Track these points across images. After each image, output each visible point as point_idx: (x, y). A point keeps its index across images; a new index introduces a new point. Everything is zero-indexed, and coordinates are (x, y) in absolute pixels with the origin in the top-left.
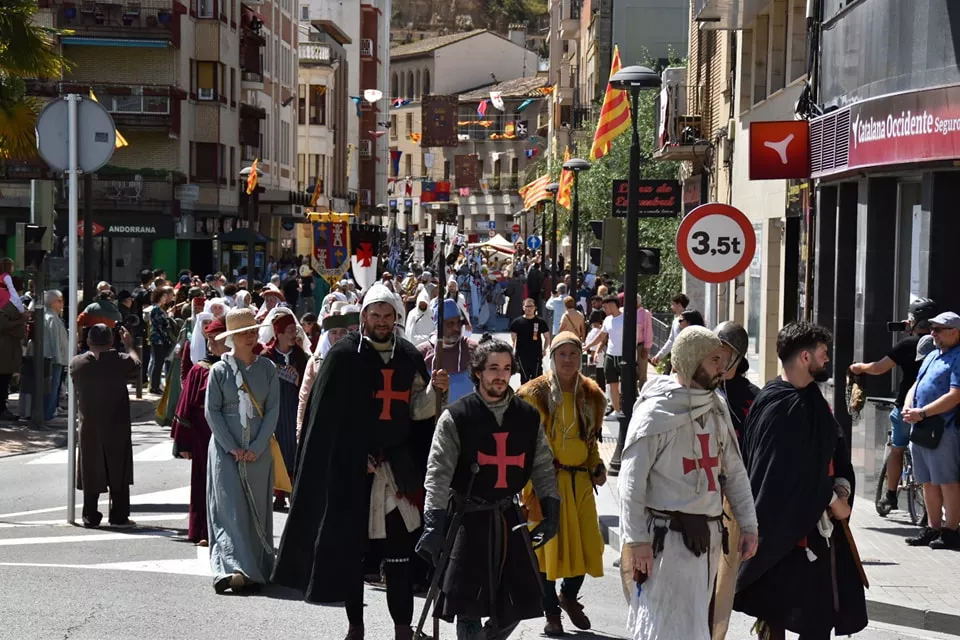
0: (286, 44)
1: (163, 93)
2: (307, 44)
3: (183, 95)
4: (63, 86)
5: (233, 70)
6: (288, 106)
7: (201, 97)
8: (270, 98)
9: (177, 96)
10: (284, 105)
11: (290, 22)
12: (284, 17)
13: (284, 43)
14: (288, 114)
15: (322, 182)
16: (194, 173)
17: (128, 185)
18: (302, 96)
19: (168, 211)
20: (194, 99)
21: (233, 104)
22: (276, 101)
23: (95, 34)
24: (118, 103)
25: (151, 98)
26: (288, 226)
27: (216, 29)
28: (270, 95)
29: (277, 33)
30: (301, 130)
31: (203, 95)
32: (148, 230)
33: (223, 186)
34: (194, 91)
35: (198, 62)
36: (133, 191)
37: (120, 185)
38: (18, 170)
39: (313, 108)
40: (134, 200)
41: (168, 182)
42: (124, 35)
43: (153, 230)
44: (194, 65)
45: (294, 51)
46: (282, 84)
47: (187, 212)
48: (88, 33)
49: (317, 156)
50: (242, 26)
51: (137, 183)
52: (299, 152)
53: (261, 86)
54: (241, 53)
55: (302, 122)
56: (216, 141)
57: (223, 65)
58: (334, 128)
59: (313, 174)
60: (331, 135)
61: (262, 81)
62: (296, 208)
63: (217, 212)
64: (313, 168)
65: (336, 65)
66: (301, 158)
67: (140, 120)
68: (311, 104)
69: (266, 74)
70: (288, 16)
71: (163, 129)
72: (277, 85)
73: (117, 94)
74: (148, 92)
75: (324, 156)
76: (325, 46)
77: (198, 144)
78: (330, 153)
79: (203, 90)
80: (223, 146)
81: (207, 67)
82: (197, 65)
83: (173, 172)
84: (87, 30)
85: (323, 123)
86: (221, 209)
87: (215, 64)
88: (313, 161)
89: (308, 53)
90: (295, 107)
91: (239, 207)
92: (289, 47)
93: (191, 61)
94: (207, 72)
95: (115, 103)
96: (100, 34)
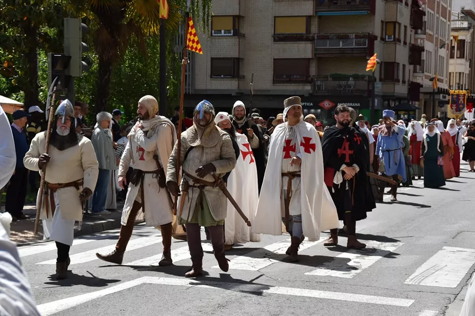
0: (443, 19)
1: (364, 37)
2: (457, 20)
3: (376, 38)
4: (317, 36)
5: (405, 27)
6: (443, 49)
7: (387, 40)
8: (432, 44)
9: (372, 38)
10: (441, 48)
11: (446, 9)
12: (443, 6)
13: (441, 18)
14: (443, 52)
15: (462, 85)
16: (383, 77)
17: (347, 83)
18: (453, 45)
19: (366, 95)
20: (383, 41)
21: (405, 43)
22: (436, 45)
23: (332, 9)
24: (343, 42)
25: (358, 39)
26: (441, 105)
27: (396, 6)
28: (432, 42)
29: (438, 13)
30: (451, 61)
31: (388, 39)
32: (356, 105)
33: (397, 83)
34: (384, 37)
35: (386, 23)
36: (350, 86)
37: (343, 83)
38: (295, 77)
39: (459, 52)
40: (349, 90)
41: (366, 80)
42: (346, 9)
43: (359, 105)
44: (384, 24)
45: (449, 23)
46: (440, 38)
47: (377, 96)
48: (330, 10)
49: (460, 73)
50: (412, 7)
51: (351, 82)
52: (450, 71)
53: (424, 36)
54: (411, 19)
55: (452, 57)
56: (394, 61)
57: (400, 24)
58: (470, 60)
59: (458, 82)
60: (468, 63)
61: (425, 34)
62: (443, 96)
63: (394, 96)
64: (458, 78)
65: (471, 30)
66: (452, 75)
67: (352, 51)
68: (457, 49)
69: (427, 31)
70: (445, 6)
71: (364, 55)
72: (437, 39)
73: (343, 38)
74: (357, 37)
75: (463, 73)
76: (466, 21)
77: (385, 63)
78: (468, 72)
79: (388, 36)
80: (398, 64)
81: (390, 25)
82: (385, 24)
83: (368, 76)
84: (329, 8)
85: (464, 57)
86: (395, 94)
87: (395, 23)
88: (458, 75)
89: (458, 25)
90: (448, 49)
91: (408, 94)
92: (445, 20)
93: (382, 22)
94: (391, 27)
95: (341, 43)
96: (335, 9)
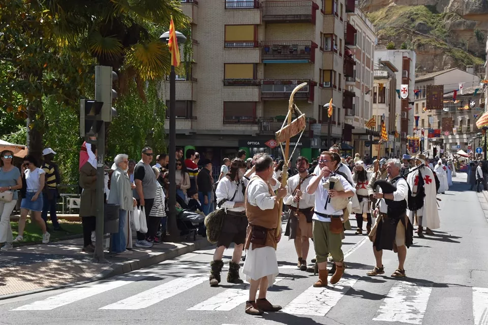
0: (368, 69)
2: (378, 70)
3: (315, 84)
4: (264, 82)
5: (340, 74)
6: (368, 95)
7: (324, 86)
9: (312, 84)
10: (366, 94)
11: (369, 59)
12: (367, 57)
13: (366, 68)
14: (368, 98)
16: (321, 119)
18: (375, 92)
19: (307, 135)
20: (321, 86)
21: (340, 89)
22: (363, 92)
23: (277, 58)
24: (287, 88)
26: (368, 145)
27: (332, 55)
28: (359, 89)
29: (364, 63)
30: (374, 105)
31: (326, 85)
32: (299, 144)
33: (334, 125)
34: (322, 83)
35: (324, 70)
38: (243, 118)
39: (380, 98)
41: (308, 123)
42: (289, 58)
43: (301, 144)
44: (322, 72)
45: (372, 72)
46: (365, 85)
47: (317, 136)
48: (275, 58)
49: (381, 116)
50: (345, 57)
52: (373, 114)
53: (354, 83)
54: (344, 67)
55: (375, 102)
57: (335, 72)
58: (389, 105)
60: (388, 108)
61: (355, 81)
62: (370, 137)
65: (391, 79)
68: (379, 95)
69: (356, 79)
70: (369, 57)
71: (306, 99)
72: (363, 85)
73: (285, 84)
75: (384, 116)
76: (385, 70)
77: (323, 106)
78: (387, 115)
79: (326, 82)
81: (327, 73)
82: (323, 71)
83: (310, 118)
84: (274, 56)
85: (384, 103)
86: (333, 135)
87: (331, 71)
88: (380, 118)
89: (379, 73)
90: (371, 95)
91: (342, 135)
92: (369, 70)
93: (320, 70)
94: (327, 75)
95: (285, 88)
96: (279, 58)
